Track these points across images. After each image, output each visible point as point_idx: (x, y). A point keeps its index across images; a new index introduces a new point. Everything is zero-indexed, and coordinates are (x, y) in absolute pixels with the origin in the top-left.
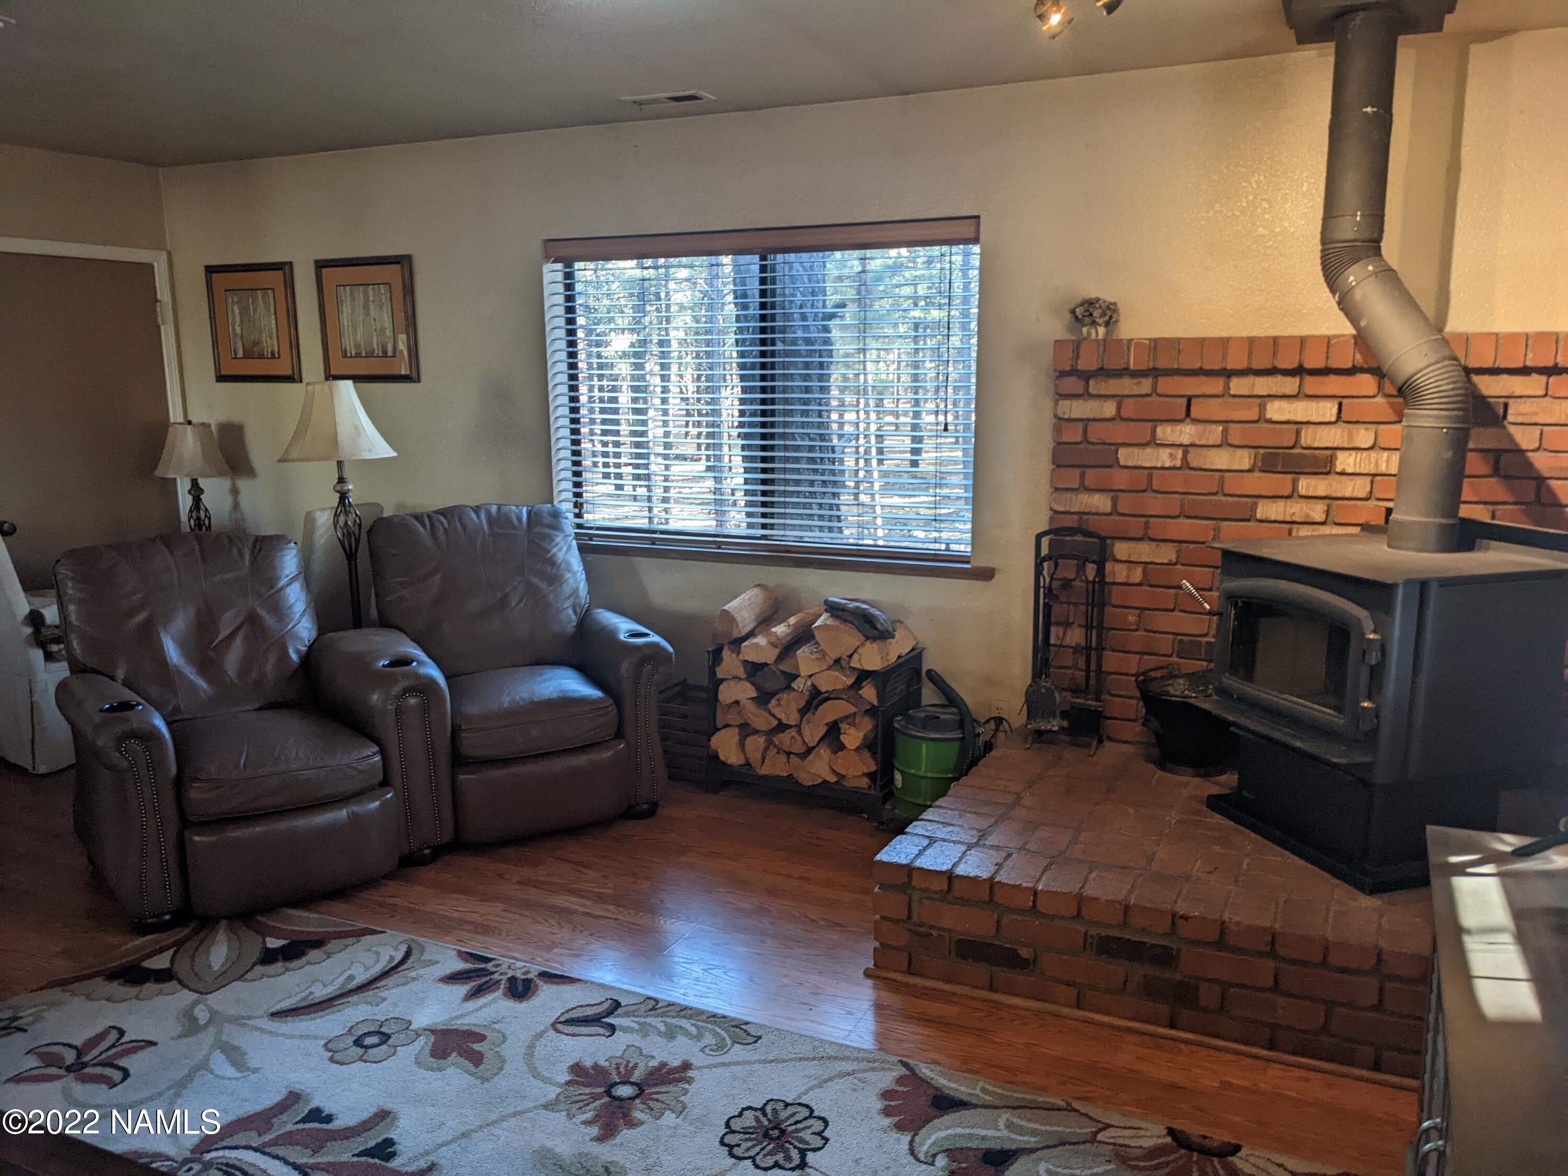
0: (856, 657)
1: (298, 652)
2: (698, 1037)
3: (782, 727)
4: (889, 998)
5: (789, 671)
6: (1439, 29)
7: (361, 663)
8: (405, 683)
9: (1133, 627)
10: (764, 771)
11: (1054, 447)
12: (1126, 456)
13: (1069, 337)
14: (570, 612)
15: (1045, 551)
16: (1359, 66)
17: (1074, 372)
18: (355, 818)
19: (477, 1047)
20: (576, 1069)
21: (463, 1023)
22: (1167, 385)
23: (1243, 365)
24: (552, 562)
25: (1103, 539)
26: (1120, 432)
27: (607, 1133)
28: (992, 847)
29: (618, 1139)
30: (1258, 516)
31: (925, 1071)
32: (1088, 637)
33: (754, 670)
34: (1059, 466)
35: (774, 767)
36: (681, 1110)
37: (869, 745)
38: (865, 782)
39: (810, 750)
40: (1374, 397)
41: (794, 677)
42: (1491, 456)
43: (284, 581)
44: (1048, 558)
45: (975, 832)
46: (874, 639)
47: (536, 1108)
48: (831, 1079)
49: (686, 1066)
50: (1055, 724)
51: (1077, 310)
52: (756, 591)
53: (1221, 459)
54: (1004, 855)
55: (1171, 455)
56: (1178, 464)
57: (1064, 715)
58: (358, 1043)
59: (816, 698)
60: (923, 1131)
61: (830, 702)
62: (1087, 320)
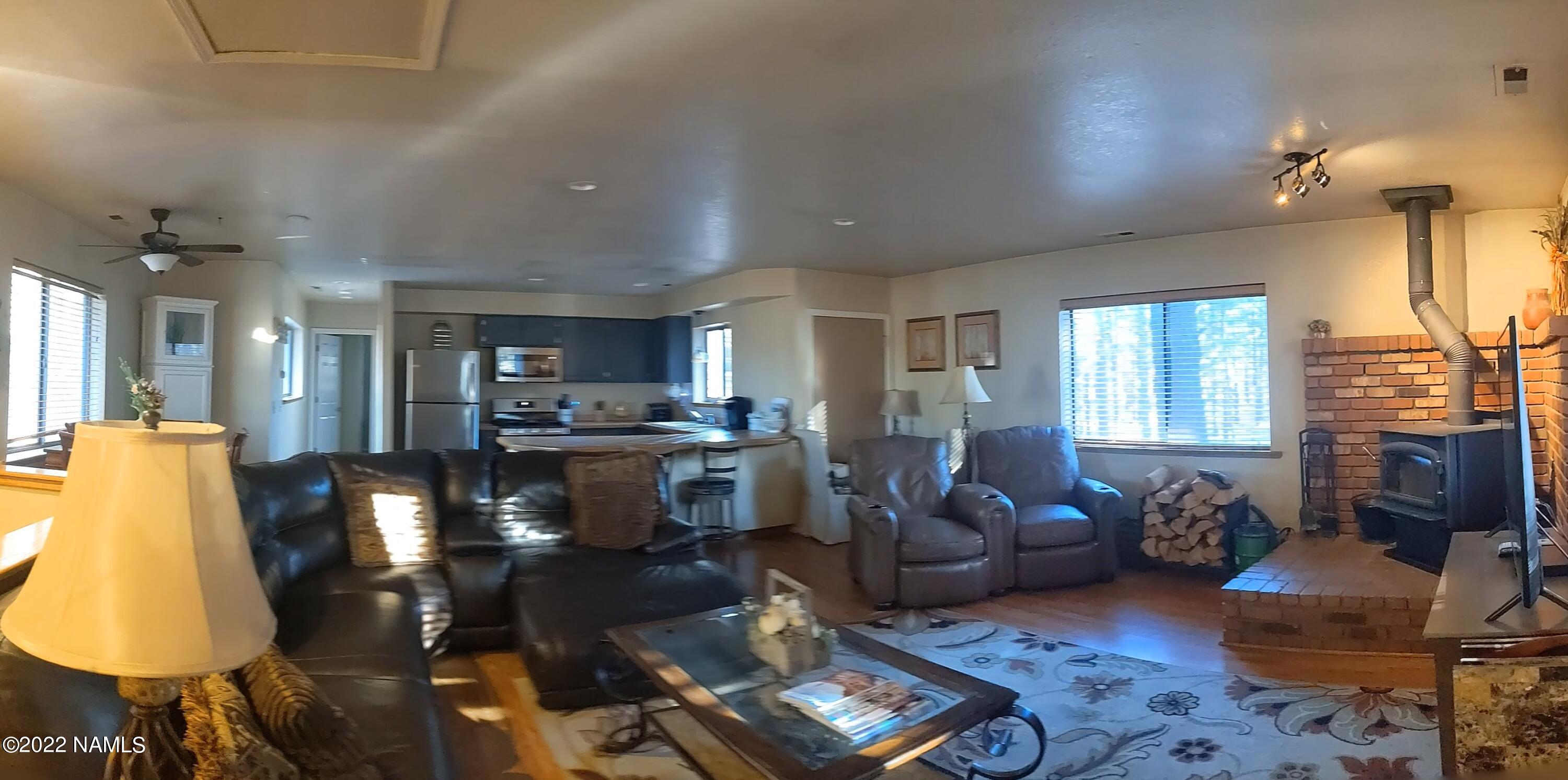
0: (1214, 498)
1: (945, 492)
2: (1136, 669)
3: (1177, 536)
4: (1229, 652)
5: (1180, 507)
6: (1447, 207)
7: (975, 497)
8: (995, 507)
9: (1348, 476)
10: (1167, 560)
11: (1306, 391)
12: (1339, 393)
13: (1308, 337)
14: (1070, 479)
15: (1304, 440)
16: (1416, 222)
17: (1312, 354)
18: (971, 568)
19: (1031, 667)
20: (1078, 678)
21: (1024, 658)
22: (1353, 358)
23: (1386, 349)
24: (1061, 454)
25: (1331, 433)
26: (1335, 382)
27: (1093, 701)
28: (1280, 581)
29: (1098, 703)
30: (1400, 418)
31: (1247, 678)
32: (1327, 483)
33: (1163, 507)
34: (1308, 399)
35: (1175, 557)
36: (1128, 695)
37: (1221, 544)
38: (1220, 564)
39: (1193, 547)
40: (1442, 361)
41: (1182, 510)
42: (1492, 385)
43: (939, 460)
44: (1306, 444)
45: (1272, 575)
46: (1223, 488)
47: (1059, 690)
48: (1201, 684)
49: (1130, 679)
50: (1314, 527)
51: (1312, 325)
52: (1163, 468)
53: (1381, 392)
54: (1285, 583)
55: (1359, 391)
56: (1362, 396)
57: (1318, 522)
58: (976, 661)
59: (1194, 521)
60: (1244, 700)
61: (1200, 522)
62: (1316, 329)
